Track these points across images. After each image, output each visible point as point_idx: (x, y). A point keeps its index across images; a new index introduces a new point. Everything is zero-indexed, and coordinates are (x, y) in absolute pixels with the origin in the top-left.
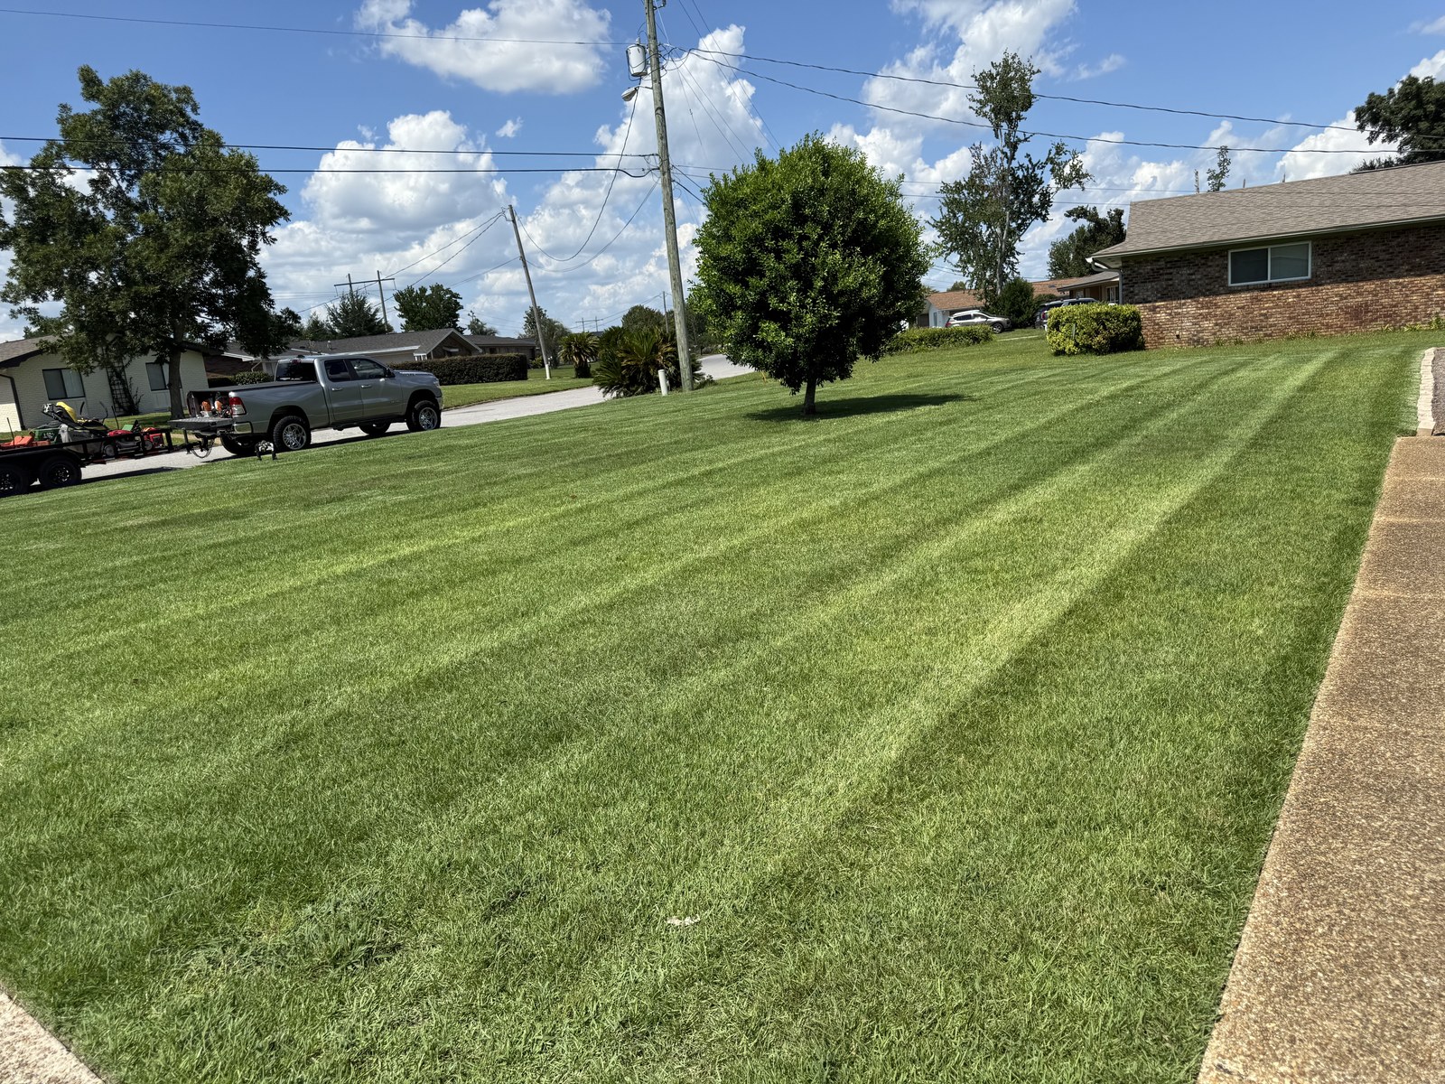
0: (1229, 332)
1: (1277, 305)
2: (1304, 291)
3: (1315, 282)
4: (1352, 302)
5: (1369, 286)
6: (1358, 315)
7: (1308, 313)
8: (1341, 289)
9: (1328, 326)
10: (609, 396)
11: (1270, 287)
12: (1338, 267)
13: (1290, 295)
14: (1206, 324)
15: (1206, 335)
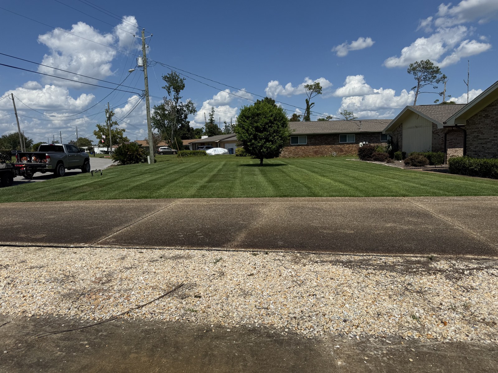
0: (291, 155)
1: (301, 149)
2: (306, 147)
3: (307, 145)
4: (315, 150)
5: (318, 147)
6: (316, 153)
7: (306, 152)
8: (312, 147)
9: (310, 155)
10: (116, 163)
11: (299, 145)
12: (312, 142)
13: (303, 148)
14: (286, 153)
15: (286, 155)
